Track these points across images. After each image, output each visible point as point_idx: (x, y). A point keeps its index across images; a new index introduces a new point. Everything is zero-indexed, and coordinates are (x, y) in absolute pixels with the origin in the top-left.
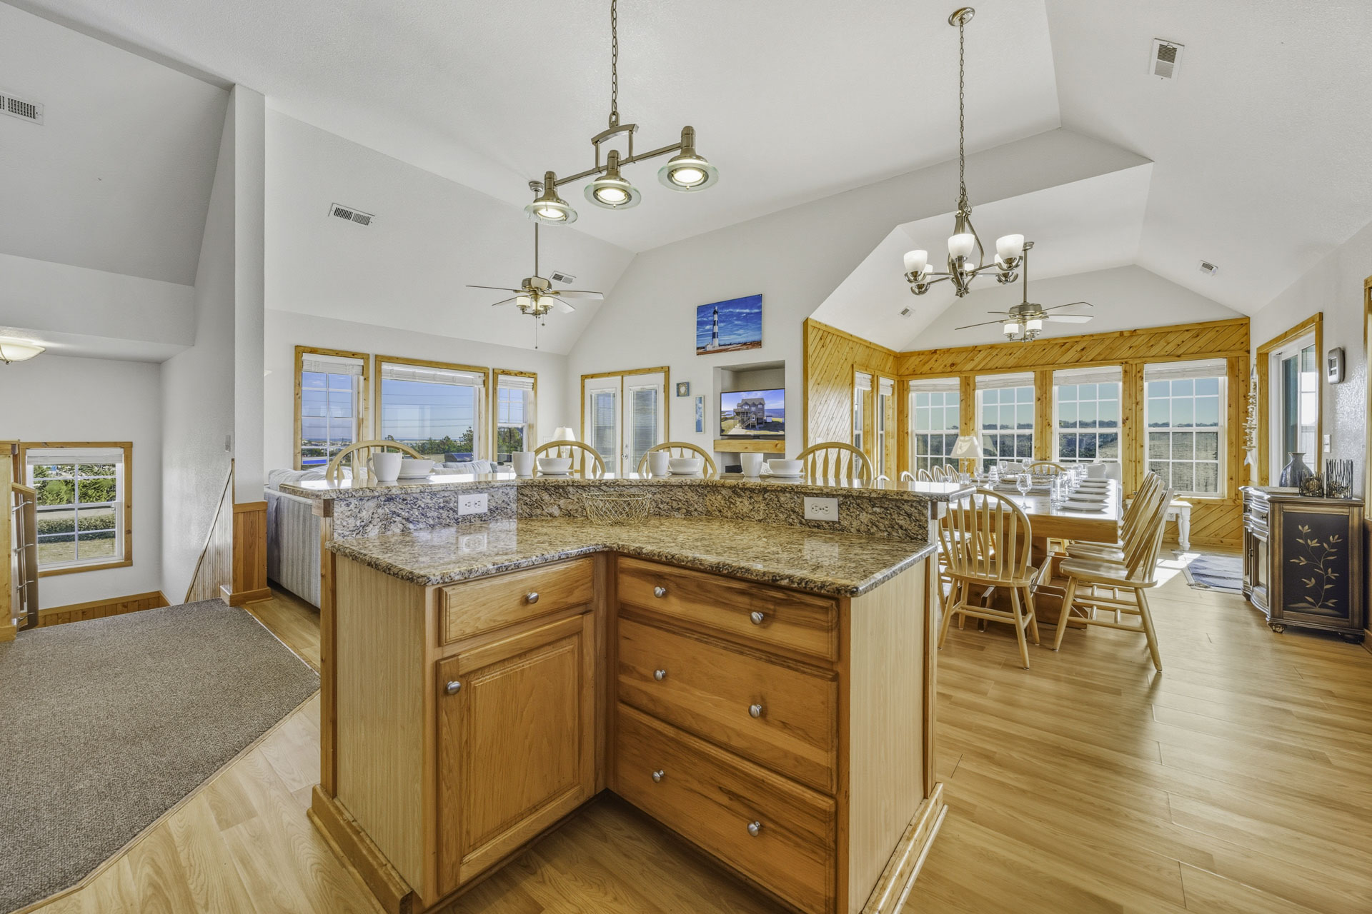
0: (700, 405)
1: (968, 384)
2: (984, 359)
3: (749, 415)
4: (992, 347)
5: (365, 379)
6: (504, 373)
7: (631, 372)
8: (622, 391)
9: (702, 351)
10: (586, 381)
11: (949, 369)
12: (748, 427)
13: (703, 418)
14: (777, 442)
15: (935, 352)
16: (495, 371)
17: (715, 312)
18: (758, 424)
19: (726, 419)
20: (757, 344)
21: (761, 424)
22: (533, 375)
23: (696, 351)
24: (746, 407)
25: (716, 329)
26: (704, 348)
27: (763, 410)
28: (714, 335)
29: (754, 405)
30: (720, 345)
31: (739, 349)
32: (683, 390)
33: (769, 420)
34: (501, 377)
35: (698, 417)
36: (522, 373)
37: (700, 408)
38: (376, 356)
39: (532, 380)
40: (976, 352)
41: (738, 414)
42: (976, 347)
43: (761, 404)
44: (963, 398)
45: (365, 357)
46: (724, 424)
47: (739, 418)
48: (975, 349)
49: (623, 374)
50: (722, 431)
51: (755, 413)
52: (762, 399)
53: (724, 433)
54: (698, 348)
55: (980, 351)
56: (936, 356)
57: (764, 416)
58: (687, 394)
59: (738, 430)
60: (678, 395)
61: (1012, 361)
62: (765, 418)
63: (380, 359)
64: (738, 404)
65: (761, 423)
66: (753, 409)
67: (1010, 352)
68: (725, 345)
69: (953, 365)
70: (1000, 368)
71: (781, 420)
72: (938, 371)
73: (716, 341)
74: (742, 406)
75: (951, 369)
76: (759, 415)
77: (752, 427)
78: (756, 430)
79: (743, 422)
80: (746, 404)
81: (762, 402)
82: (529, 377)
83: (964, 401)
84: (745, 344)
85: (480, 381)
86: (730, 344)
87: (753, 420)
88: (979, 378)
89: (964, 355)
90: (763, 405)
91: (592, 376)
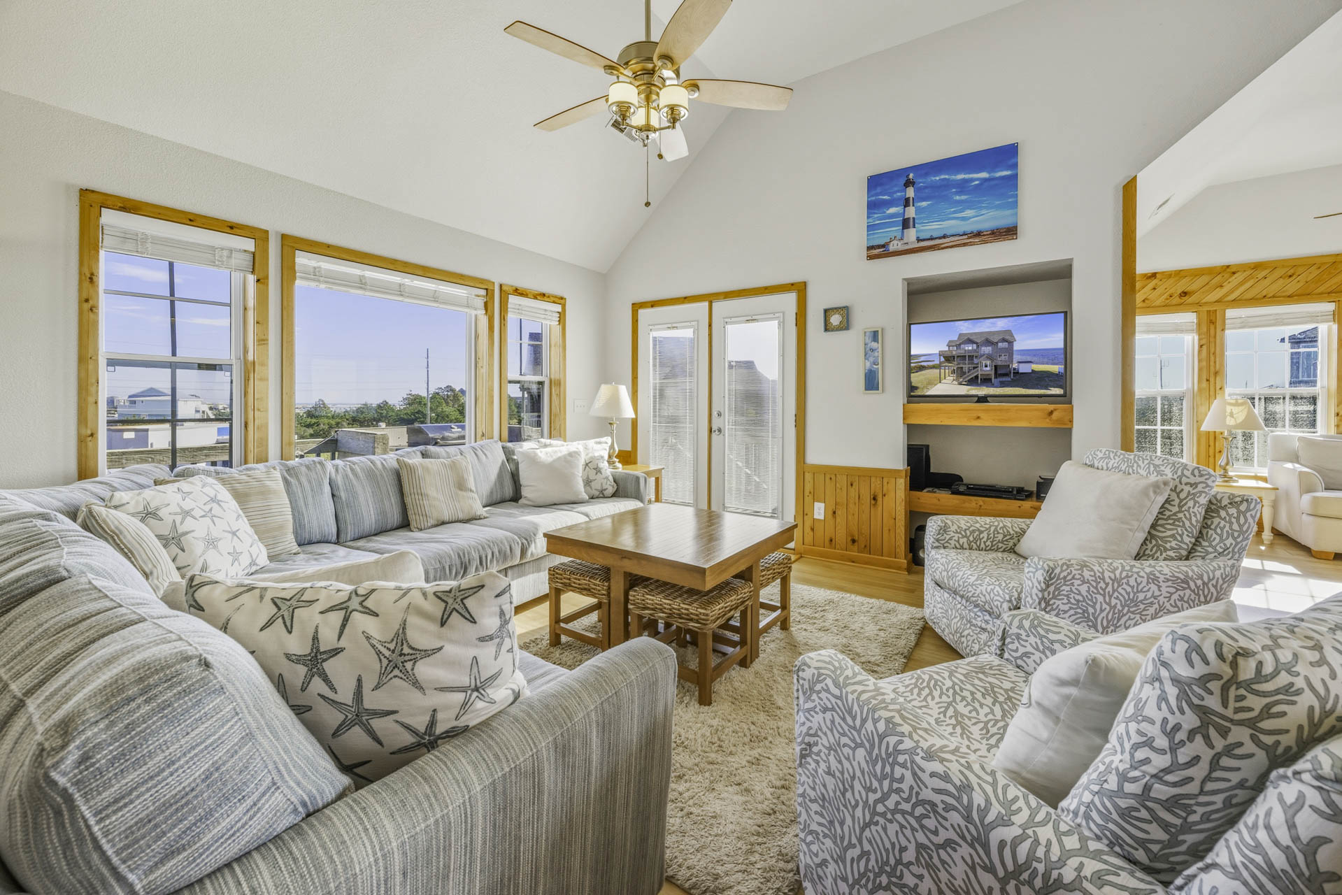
0: (874, 345)
1: (1212, 322)
2: (1241, 284)
3: (976, 361)
4: (1257, 266)
5: (258, 281)
6: (518, 292)
7: (728, 295)
8: (710, 325)
9: (878, 252)
10: (641, 312)
11: (1176, 300)
12: (973, 382)
13: (880, 366)
14: (1052, 407)
15: (1154, 275)
16: (504, 288)
17: (909, 183)
18: (996, 375)
19: (922, 368)
20: (1010, 232)
21: (1004, 374)
22: (560, 300)
23: (865, 253)
24: (969, 347)
25: (911, 212)
26: (883, 246)
27: (1010, 351)
28: (906, 224)
29: (988, 342)
30: (919, 240)
31: (965, 245)
32: (835, 320)
33: (1024, 368)
34: (513, 300)
35: (868, 364)
36: (544, 295)
37: (872, 350)
38: (284, 237)
39: (558, 308)
40: (1226, 275)
41: (949, 359)
42: (1228, 267)
43: (1004, 340)
44: (1204, 342)
45: (259, 236)
46: (916, 378)
47: (954, 366)
48: (1228, 270)
49: (711, 298)
50: (911, 388)
51: (990, 357)
52: (1009, 332)
53: (918, 393)
54: (869, 248)
55: (1234, 273)
56: (1153, 283)
57: (1012, 362)
58: (845, 326)
59: (949, 386)
60: (826, 330)
61: (1293, 286)
62: (1015, 365)
63: (291, 244)
64: (950, 342)
65: (1006, 375)
66: (987, 350)
67: (1289, 273)
68: (932, 239)
69: (1185, 294)
70: (1274, 297)
71: (1056, 369)
72: (1158, 303)
73: (911, 234)
74: (958, 346)
75: (1182, 300)
76: (1001, 360)
77: (986, 381)
78: (993, 386)
79: (960, 373)
80: (970, 341)
81: (1007, 337)
82: (554, 302)
83: (1205, 347)
84: (979, 234)
85: (480, 303)
86: (944, 237)
87: (986, 369)
88: (1231, 313)
89: (1205, 279)
90: (1011, 343)
91: (653, 304)
